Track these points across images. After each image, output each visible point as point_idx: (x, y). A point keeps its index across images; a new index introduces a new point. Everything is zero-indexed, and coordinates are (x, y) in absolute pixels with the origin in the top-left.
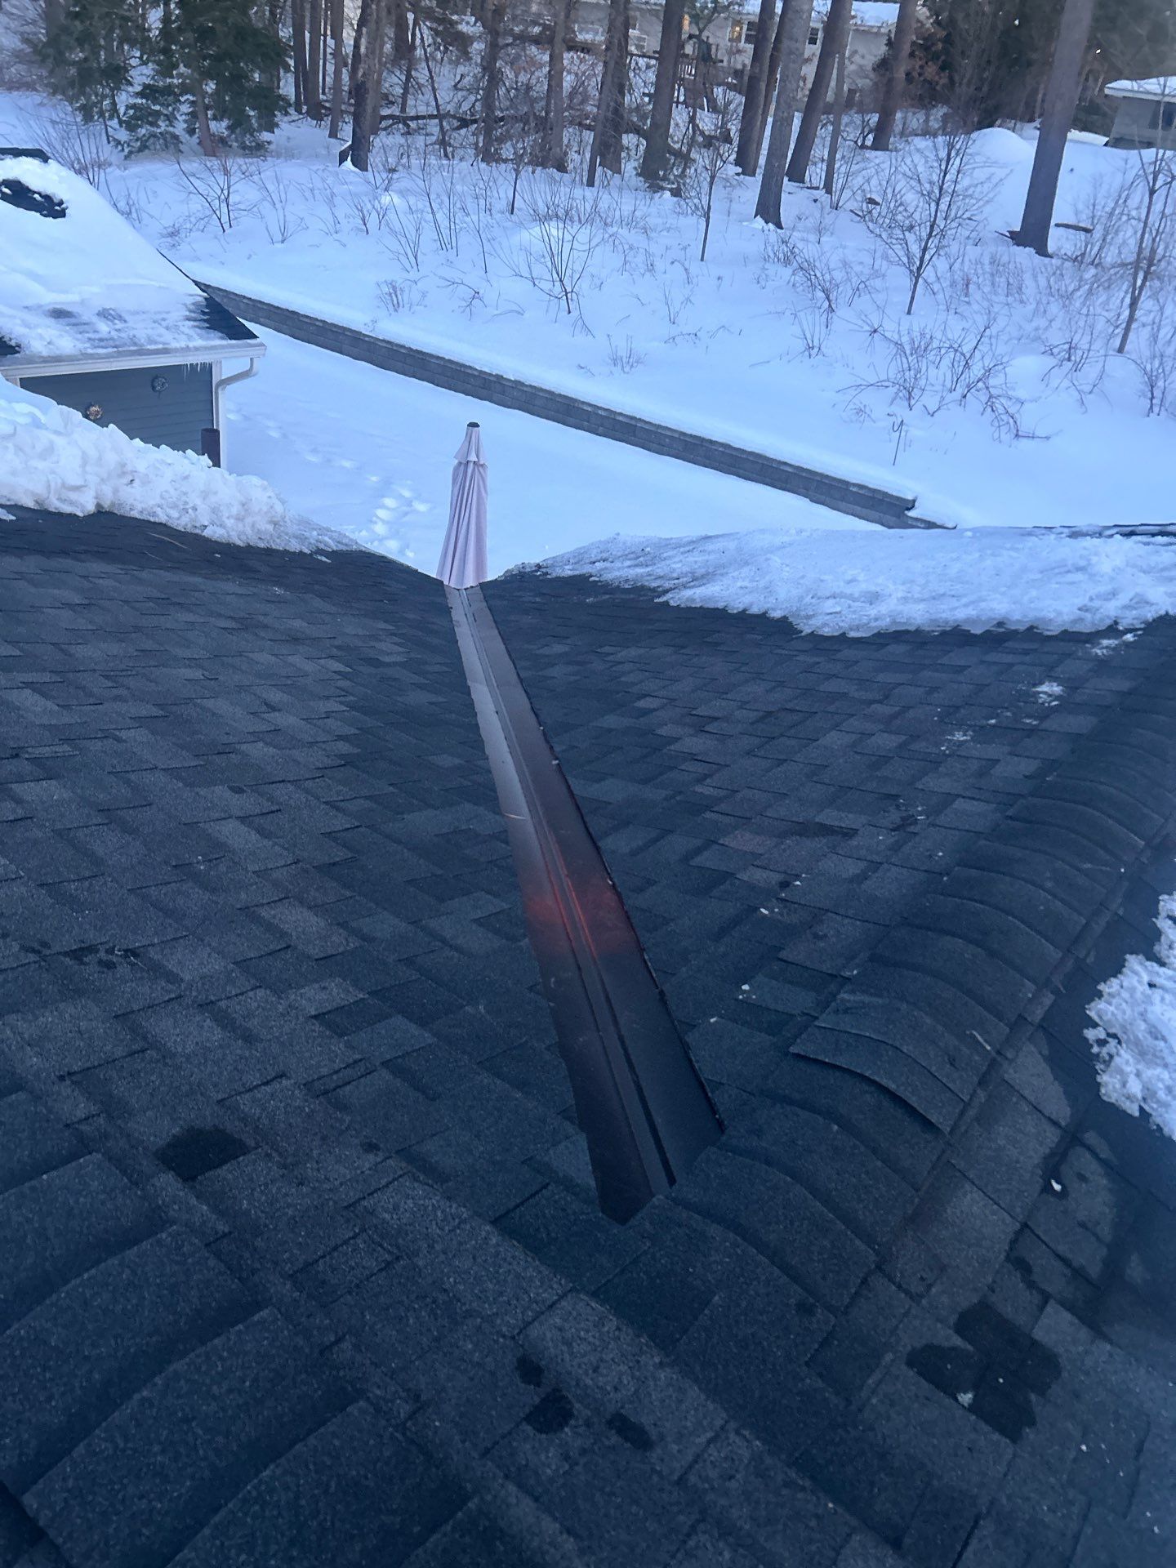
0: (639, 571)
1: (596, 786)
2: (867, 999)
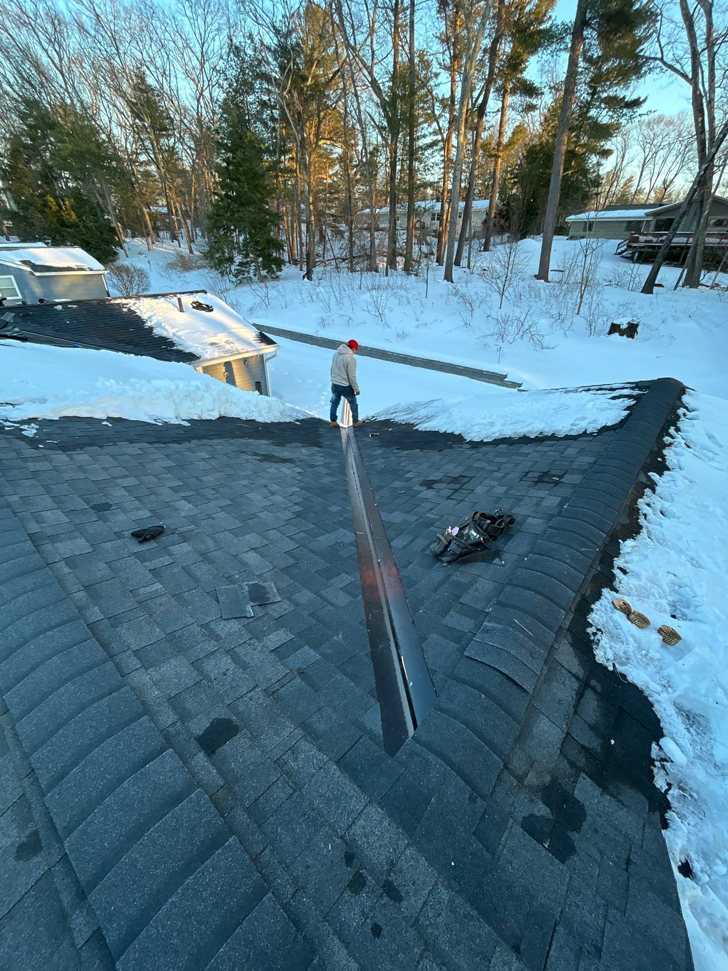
1: (390, 515)
2: (495, 625)
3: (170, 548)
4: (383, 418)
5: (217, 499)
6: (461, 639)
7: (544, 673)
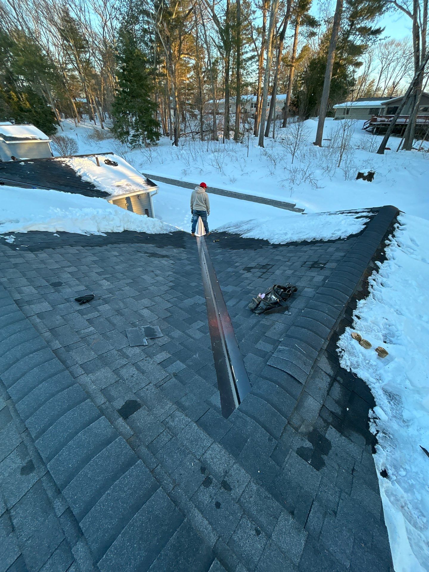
0: (236, 229)
1: (226, 287)
2: (285, 348)
3: (98, 307)
4: (222, 231)
5: (124, 279)
6: (265, 356)
7: (312, 373)
